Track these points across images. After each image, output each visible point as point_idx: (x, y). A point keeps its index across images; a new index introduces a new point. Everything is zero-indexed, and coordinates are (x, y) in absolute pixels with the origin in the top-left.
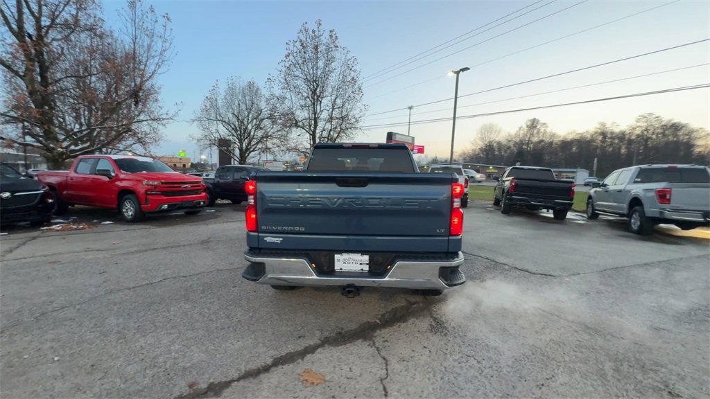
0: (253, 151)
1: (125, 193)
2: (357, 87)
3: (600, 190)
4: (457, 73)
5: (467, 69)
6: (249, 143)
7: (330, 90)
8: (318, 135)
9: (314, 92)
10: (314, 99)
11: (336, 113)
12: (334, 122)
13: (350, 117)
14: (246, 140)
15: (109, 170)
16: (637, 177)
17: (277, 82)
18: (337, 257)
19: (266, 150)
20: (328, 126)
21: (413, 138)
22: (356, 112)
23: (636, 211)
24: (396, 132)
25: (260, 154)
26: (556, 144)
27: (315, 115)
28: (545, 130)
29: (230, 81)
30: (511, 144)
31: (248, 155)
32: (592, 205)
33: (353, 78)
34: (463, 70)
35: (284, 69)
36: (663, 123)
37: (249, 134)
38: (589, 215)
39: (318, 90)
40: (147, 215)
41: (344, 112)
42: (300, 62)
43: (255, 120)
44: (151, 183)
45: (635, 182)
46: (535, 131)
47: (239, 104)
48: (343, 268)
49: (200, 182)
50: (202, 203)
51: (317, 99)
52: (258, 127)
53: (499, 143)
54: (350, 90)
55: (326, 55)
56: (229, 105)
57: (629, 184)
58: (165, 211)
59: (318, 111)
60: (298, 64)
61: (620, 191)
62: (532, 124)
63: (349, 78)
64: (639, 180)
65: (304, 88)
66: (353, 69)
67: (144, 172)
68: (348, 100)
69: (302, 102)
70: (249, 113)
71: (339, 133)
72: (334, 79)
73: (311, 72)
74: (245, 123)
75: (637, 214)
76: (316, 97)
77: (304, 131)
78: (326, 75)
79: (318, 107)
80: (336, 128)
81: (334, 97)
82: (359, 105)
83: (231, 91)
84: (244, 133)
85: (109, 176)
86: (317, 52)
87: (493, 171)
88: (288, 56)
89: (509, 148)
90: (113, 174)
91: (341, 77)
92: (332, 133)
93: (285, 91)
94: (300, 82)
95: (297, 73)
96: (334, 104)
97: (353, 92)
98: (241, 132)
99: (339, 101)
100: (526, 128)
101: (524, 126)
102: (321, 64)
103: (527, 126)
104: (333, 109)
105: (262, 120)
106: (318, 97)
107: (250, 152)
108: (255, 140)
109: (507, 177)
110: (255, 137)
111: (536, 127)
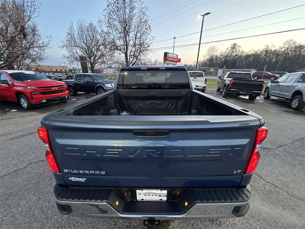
0: (97, 63)
1: (19, 94)
2: (148, 25)
3: (274, 84)
4: (204, 16)
5: (209, 13)
6: (94, 59)
7: (134, 28)
8: (128, 55)
9: (125, 29)
10: (125, 34)
11: (137, 42)
12: (137, 47)
13: (145, 44)
14: (93, 57)
15: (7, 81)
16: (300, 79)
17: (104, 22)
18: (138, 191)
19: (104, 62)
20: (134, 49)
21: (177, 55)
22: (148, 41)
23: (297, 98)
24: (169, 52)
25: (100, 64)
26: (243, 57)
27: (126, 43)
28: (239, 49)
29: (79, 23)
30: (222, 57)
31: (95, 65)
32: (268, 92)
33: (146, 20)
34: (206, 14)
35: (107, 15)
36: (296, 45)
37: (94, 54)
38: (265, 97)
39: (127, 27)
40: (35, 106)
41: (141, 41)
42: (116, 10)
43: (95, 46)
44: (32, 88)
45: (299, 82)
46: (235, 50)
47: (86, 37)
48: (144, 199)
49: (63, 85)
50: (67, 97)
51: (127, 33)
52: (98, 50)
53: (216, 56)
54: (144, 28)
55: (130, 5)
56: (81, 38)
57: (294, 82)
58: (44, 103)
59: (128, 41)
60: (115, 11)
61: (288, 86)
62: (234, 46)
63: (144, 20)
64: (301, 80)
65: (119, 26)
66: (145, 14)
67: (29, 81)
68: (143, 34)
69: (119, 35)
70: (92, 42)
71: (139, 53)
72: (135, 21)
73: (123, 17)
74: (91, 47)
75: (297, 99)
76: (126, 32)
77: (121, 52)
78: (131, 19)
79: (128, 38)
80: (138, 50)
81: (136, 32)
82: (149, 36)
83: (81, 29)
84: (91, 53)
85: (8, 84)
86: (125, 3)
87: (213, 71)
88: (109, 6)
89: (221, 59)
90: (10, 83)
91: (139, 19)
92: (135, 53)
93: (109, 28)
94: (116, 23)
95: (115, 17)
96: (136, 36)
97: (146, 29)
98: (89, 52)
99: (138, 34)
100: (230, 49)
101: (230, 47)
102: (127, 11)
103: (231, 47)
104: (136, 39)
105: (99, 46)
106: (127, 32)
107: (95, 64)
108: (97, 57)
109: (227, 78)
110: (97, 55)
111: (235, 47)
